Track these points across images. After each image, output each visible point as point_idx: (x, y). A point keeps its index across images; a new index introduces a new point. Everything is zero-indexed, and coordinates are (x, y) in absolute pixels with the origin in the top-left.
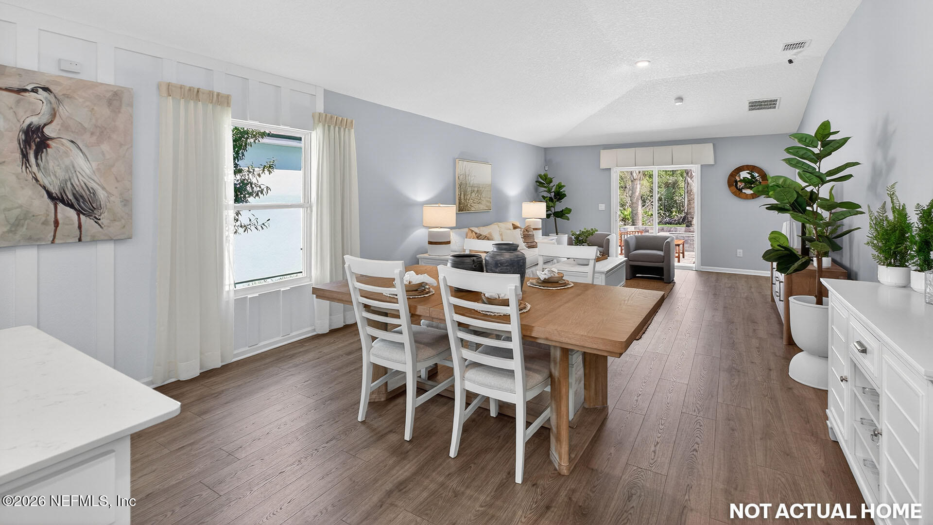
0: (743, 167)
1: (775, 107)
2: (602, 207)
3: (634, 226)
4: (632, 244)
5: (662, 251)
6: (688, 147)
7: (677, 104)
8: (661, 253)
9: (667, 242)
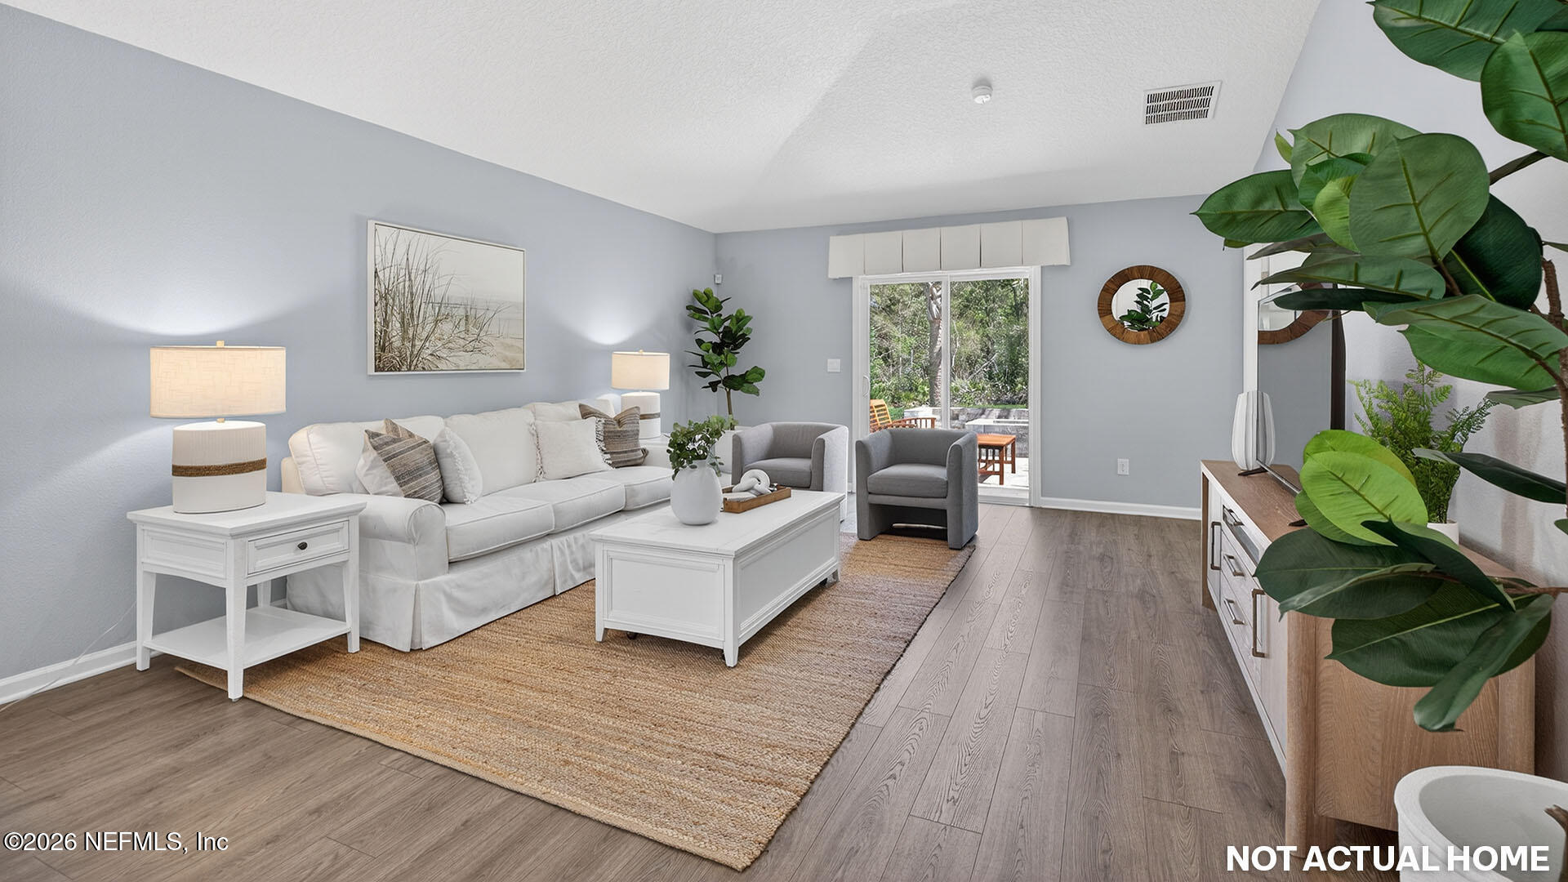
0: (1131, 269)
1: (1204, 114)
2: (834, 365)
3: (932, 408)
4: (879, 452)
5: (945, 466)
6: (1016, 226)
7: (979, 100)
8: (939, 473)
9: (955, 445)
